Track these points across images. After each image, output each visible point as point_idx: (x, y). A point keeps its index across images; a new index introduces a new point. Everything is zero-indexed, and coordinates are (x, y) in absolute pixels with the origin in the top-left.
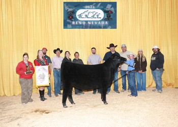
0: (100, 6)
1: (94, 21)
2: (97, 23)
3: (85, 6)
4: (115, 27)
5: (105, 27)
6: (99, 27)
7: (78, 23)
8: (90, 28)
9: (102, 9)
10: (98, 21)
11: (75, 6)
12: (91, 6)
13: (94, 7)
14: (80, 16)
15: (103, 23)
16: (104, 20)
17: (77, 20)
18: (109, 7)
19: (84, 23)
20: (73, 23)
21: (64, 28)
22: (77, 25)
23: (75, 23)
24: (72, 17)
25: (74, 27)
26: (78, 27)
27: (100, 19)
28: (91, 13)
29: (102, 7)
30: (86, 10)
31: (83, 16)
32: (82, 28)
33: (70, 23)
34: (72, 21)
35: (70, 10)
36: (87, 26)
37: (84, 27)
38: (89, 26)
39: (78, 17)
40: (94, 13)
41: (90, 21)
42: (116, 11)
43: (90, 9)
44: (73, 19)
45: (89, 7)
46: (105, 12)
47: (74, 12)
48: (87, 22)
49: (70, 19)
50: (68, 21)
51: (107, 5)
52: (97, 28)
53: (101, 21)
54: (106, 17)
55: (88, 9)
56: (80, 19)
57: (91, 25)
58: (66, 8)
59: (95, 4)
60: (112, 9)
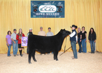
0: (54, 3)
1: (50, 13)
2: (52, 14)
3: (44, 3)
4: (64, 17)
5: (57, 17)
6: (54, 17)
7: (40, 14)
8: (48, 17)
9: (55, 5)
10: (53, 13)
11: (38, 3)
12: (48, 3)
13: (50, 4)
14: (41, 9)
15: (56, 14)
16: (57, 12)
17: (40, 12)
18: (60, 4)
19: (44, 14)
20: (37, 14)
21: (31, 17)
22: (39, 15)
23: (38, 14)
24: (36, 10)
25: (38, 16)
26: (40, 16)
27: (54, 12)
28: (48, 8)
29: (55, 4)
30: (45, 6)
31: (43, 9)
32: (43, 17)
33: (35, 14)
34: (36, 13)
35: (35, 6)
36: (45, 16)
37: (44, 17)
38: (47, 16)
39: (40, 10)
40: (50, 8)
41: (47, 13)
42: (64, 6)
43: (48, 5)
44: (37, 12)
45: (47, 4)
46: (57, 7)
47: (37, 7)
48: (45, 13)
49: (35, 11)
50: (34, 12)
51: (58, 3)
52: (52, 17)
53: (54, 13)
54: (58, 10)
55: (46, 5)
56: (41, 12)
57: (48, 15)
58: (33, 5)
59: (51, 2)
60: (62, 5)
